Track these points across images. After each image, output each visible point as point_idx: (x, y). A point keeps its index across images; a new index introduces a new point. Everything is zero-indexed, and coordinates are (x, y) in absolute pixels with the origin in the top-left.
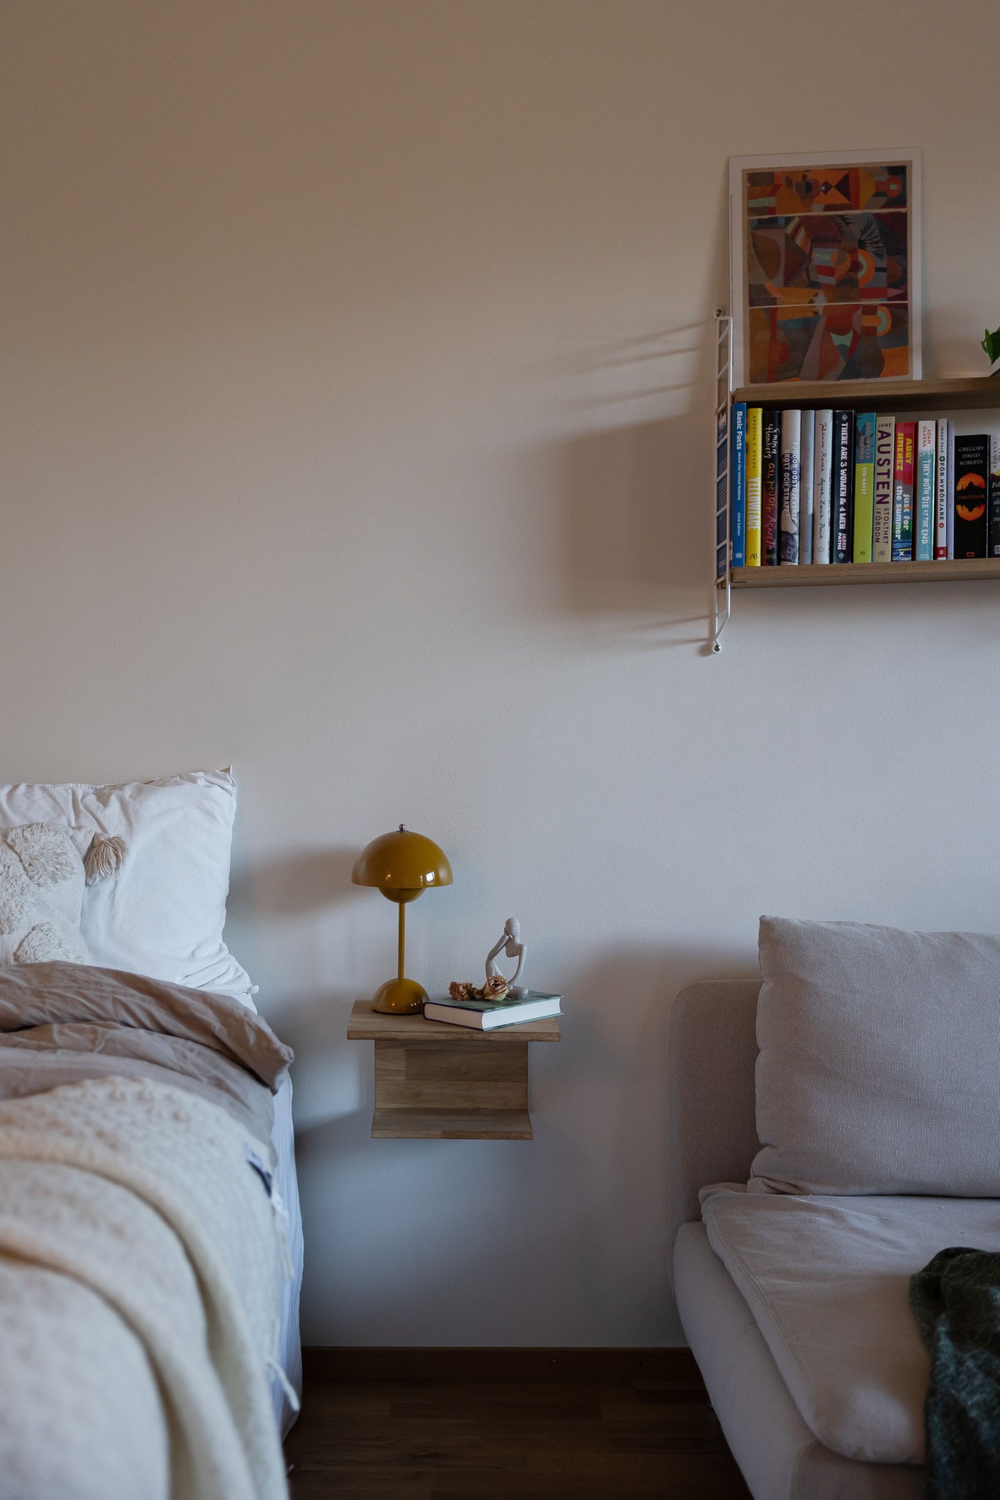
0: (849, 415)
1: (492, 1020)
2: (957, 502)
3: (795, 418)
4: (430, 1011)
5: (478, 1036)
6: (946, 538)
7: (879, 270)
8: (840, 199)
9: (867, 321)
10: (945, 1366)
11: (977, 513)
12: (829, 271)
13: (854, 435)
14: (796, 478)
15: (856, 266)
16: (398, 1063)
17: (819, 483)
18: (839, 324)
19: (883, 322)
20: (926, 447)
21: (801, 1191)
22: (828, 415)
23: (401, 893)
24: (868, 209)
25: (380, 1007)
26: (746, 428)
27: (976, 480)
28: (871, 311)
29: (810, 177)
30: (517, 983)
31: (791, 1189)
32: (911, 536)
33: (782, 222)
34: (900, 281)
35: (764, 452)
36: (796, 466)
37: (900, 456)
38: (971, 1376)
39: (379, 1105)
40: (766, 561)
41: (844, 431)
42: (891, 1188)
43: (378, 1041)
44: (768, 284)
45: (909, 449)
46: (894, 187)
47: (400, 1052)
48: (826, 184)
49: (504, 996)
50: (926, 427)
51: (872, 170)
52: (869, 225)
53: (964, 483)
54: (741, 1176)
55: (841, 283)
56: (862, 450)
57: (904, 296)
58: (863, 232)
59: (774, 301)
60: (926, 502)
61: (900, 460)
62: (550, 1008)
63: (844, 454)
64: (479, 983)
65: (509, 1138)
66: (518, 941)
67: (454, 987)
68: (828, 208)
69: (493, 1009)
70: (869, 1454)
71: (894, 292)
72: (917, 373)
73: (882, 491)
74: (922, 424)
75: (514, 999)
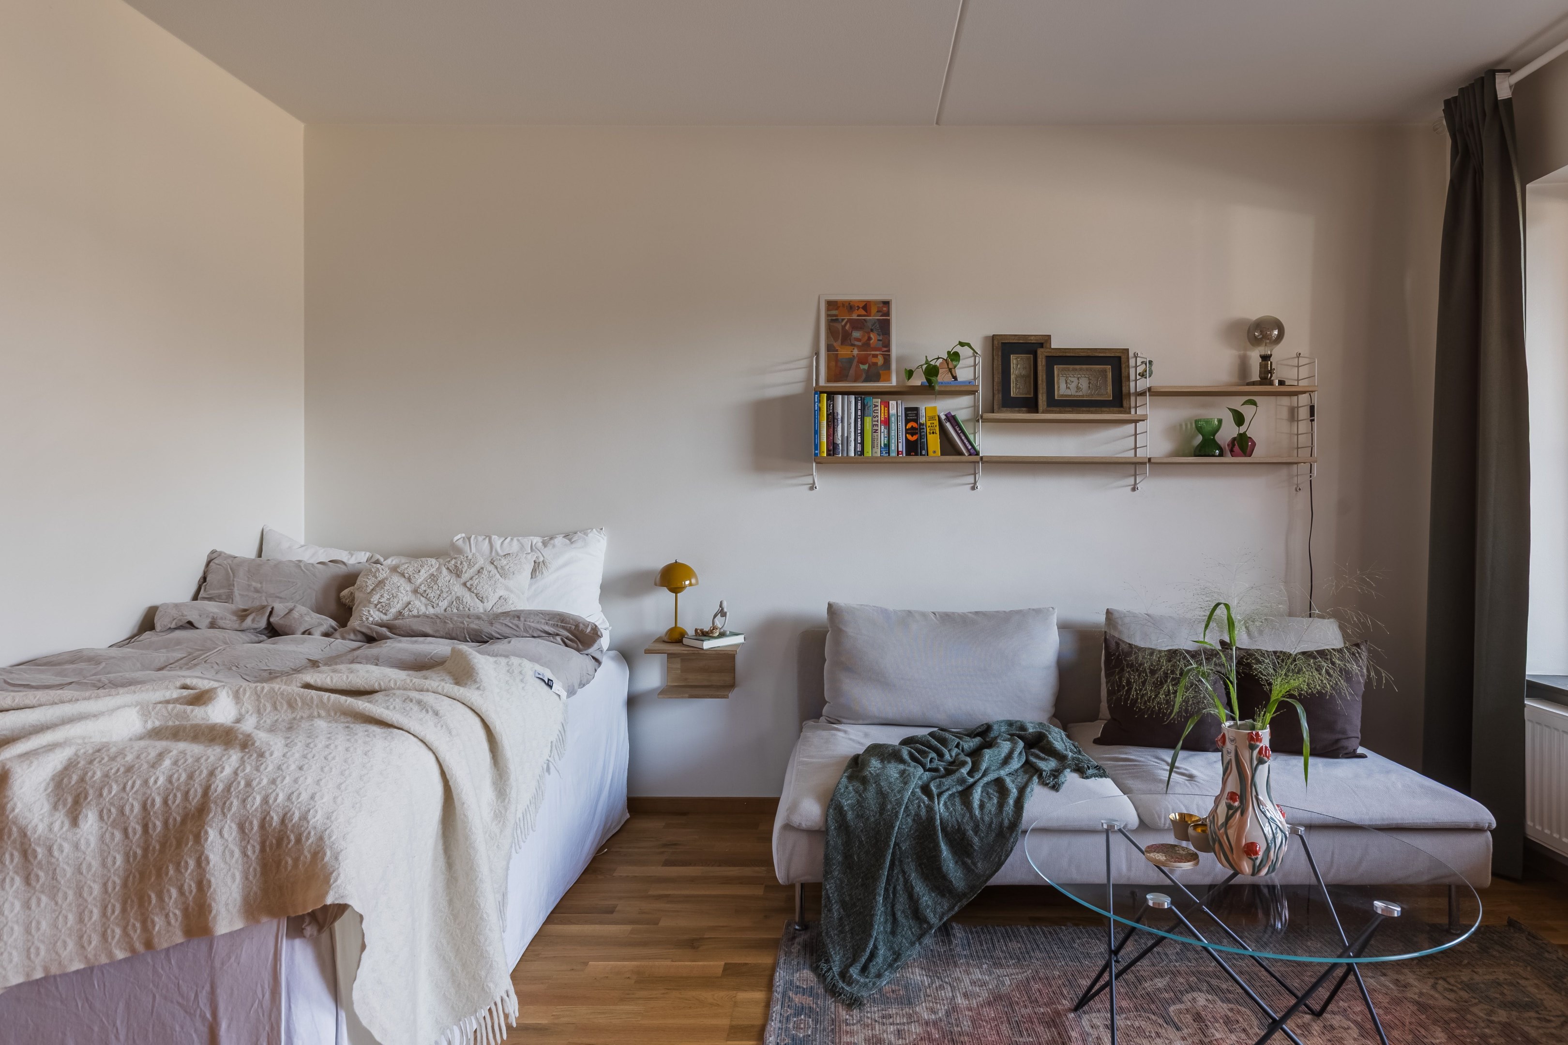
0: (861, 398)
1: (708, 645)
2: (906, 433)
3: (839, 398)
4: (685, 641)
5: (702, 652)
6: (902, 447)
7: (879, 340)
8: (864, 313)
9: (874, 360)
10: (840, 789)
11: (915, 438)
12: (858, 340)
13: (864, 406)
14: (840, 422)
15: (870, 339)
16: (677, 664)
17: (849, 424)
18: (863, 361)
19: (880, 361)
20: (893, 411)
21: (839, 722)
22: (852, 398)
23: (676, 590)
24: (874, 317)
25: (666, 639)
26: (819, 401)
27: (915, 425)
28: (875, 356)
29: (851, 304)
30: (724, 628)
31: (834, 721)
32: (888, 446)
33: (840, 320)
34: (887, 345)
35: (827, 411)
36: (840, 417)
37: (882, 414)
38: (849, 793)
39: (669, 684)
40: (828, 454)
41: (859, 404)
42: (876, 721)
43: (669, 654)
44: (835, 344)
45: (886, 412)
46: (885, 309)
47: (678, 660)
48: (858, 307)
49: (717, 634)
50: (893, 403)
51: (876, 302)
52: (875, 323)
53: (909, 426)
54: (817, 715)
55: (863, 345)
56: (867, 412)
57: (889, 351)
58: (872, 326)
59: (837, 351)
60: (893, 433)
61: (882, 416)
62: (740, 639)
63: (859, 413)
64: (707, 629)
65: (718, 698)
66: (725, 610)
67: (696, 630)
68: (858, 316)
69: (709, 640)
70: (804, 826)
71: (885, 349)
72: (894, 382)
73: (875, 428)
74: (891, 402)
75: (722, 635)
